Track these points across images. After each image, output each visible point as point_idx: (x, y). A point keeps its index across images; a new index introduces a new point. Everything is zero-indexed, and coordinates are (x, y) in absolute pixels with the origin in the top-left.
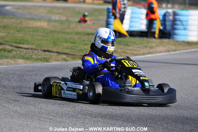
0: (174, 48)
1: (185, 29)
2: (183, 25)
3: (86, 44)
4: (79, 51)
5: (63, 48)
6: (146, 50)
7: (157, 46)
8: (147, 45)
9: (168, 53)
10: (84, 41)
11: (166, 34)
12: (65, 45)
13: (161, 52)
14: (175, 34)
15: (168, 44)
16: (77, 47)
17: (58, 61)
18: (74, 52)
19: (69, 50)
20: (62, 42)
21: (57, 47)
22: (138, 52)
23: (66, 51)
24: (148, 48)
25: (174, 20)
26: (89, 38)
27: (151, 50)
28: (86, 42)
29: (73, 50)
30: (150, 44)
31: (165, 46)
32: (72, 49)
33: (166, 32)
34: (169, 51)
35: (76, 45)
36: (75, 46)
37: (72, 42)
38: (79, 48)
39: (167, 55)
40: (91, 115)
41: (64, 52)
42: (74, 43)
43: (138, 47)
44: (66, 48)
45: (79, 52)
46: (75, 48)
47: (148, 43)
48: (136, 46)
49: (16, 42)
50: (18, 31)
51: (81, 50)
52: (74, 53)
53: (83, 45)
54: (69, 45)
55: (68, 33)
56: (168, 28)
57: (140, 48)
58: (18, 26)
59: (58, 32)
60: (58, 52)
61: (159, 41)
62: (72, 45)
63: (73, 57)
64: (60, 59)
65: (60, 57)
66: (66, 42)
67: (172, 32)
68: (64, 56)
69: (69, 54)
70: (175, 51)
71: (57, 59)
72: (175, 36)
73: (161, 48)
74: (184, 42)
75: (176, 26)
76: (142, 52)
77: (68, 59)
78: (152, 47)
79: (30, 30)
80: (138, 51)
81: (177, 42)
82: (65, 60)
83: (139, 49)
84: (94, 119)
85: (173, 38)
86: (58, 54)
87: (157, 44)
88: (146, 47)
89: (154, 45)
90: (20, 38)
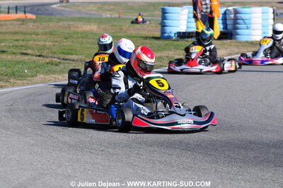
0: (236, 50)
1: (248, 28)
2: (245, 24)
15: (230, 45)
25: (236, 19)
34: (230, 54)
40: (146, 143)
49: (63, 53)
50: (66, 38)
56: (230, 27)
58: (66, 31)
61: (219, 42)
67: (233, 32)
72: (237, 36)
74: (247, 42)
75: (238, 25)
79: (79, 36)
85: (235, 38)
90: (67, 48)
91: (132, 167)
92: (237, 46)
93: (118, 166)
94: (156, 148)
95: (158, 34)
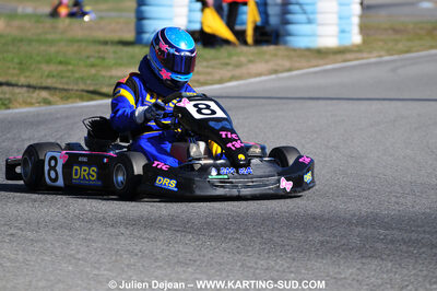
0: (287, 64)
1: (309, 22)
2: (305, 13)
3: (93, 66)
4: (76, 81)
5: (42, 77)
6: (226, 73)
7: (250, 61)
8: (227, 61)
9: (273, 76)
10: (88, 57)
11: (268, 35)
12: (46, 68)
13: (260, 75)
14: (289, 34)
15: (275, 55)
16: (73, 72)
17: (31, 104)
18: (67, 84)
19: (54, 80)
20: (39, 62)
21: (28, 74)
22: (209, 78)
23: (49, 82)
24: (230, 68)
25: (286, 3)
26: (99, 52)
27: (237, 72)
28: (92, 60)
29: (64, 80)
30: (235, 59)
31: (267, 62)
32: (62, 77)
33: (268, 29)
34: (276, 72)
35: (70, 67)
36: (68, 71)
37: (61, 63)
38: (77, 75)
39: (273, 80)
40: (102, 221)
41: (44, 84)
42: (67, 63)
43: (207, 67)
44: (48, 76)
45: (77, 84)
46: (69, 74)
47: (230, 56)
48: (205, 64)
51: (82, 78)
52: (66, 87)
53: (87, 66)
54: (54, 68)
55: (52, 43)
56: (274, 20)
57: (213, 67)
59: (30, 41)
60: (29, 86)
61: (254, 50)
62: (60, 68)
63: (65, 93)
64: (34, 101)
65: (35, 95)
66: (48, 62)
67: (281, 32)
68: (44, 94)
69: (55, 89)
70: (289, 70)
71: (29, 100)
72: (289, 38)
73: (260, 67)
74: (309, 50)
75: (290, 17)
76: (217, 77)
77: (51, 99)
78: (238, 66)
80: (209, 74)
81: (295, 50)
82: (47, 102)
83: (210, 70)
84: (110, 229)
85: (285, 43)
86: (31, 90)
87: (252, 58)
88: (227, 64)
89: (243, 59)
91: (73, 261)
92: (289, 58)
93: (42, 260)
94: (123, 230)
95: (130, 36)
